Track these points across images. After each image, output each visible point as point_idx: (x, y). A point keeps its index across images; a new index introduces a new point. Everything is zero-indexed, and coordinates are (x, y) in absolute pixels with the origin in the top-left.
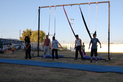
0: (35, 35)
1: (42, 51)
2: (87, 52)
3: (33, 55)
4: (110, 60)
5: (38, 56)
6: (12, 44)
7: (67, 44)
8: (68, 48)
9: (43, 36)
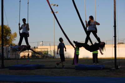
1: (6, 59)
2: (81, 59)
4: (118, 68)
7: (48, 47)
8: (49, 53)
9: (7, 35)
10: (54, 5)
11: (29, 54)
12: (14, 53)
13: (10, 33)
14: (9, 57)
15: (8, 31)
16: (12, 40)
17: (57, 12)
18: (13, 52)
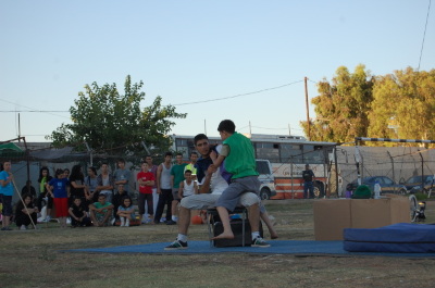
3: (421, 217)
6: (272, 166)
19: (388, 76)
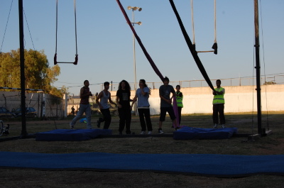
0: (12, 67)
1: (38, 119)
3: (7, 133)
4: (265, 135)
5: (25, 135)
9: (40, 70)
10: (134, 9)
11: (73, 109)
12: (55, 106)
13: (47, 66)
14: (43, 114)
15: (43, 62)
16: (50, 80)
17: (139, 23)
18: (53, 104)
19: (9, 54)
